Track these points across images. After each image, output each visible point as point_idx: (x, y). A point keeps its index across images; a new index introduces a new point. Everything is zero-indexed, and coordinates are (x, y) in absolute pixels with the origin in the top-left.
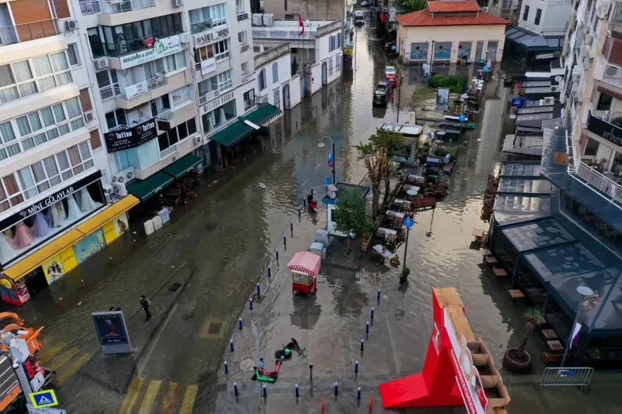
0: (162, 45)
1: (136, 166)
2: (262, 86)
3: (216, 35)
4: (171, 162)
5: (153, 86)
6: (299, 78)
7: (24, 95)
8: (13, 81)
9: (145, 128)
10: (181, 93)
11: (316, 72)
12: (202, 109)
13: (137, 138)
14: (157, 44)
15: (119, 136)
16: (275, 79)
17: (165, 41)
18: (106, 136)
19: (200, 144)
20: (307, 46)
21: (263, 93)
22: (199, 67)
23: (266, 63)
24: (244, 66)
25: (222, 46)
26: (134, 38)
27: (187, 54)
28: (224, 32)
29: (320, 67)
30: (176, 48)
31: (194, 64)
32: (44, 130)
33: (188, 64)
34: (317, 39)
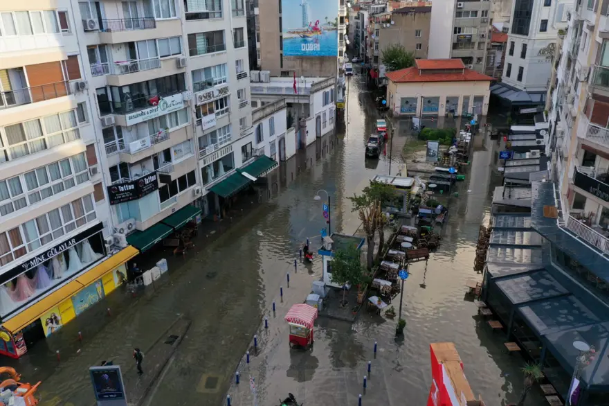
0: (165, 103)
1: (137, 218)
2: (259, 139)
3: (216, 93)
4: (171, 213)
5: (156, 141)
6: (294, 131)
7: (34, 152)
8: (25, 139)
9: (147, 181)
10: (183, 147)
11: (310, 125)
12: (202, 161)
13: (139, 191)
14: (161, 102)
15: (122, 189)
16: (272, 133)
17: (168, 99)
18: (109, 189)
19: (199, 195)
20: (302, 101)
21: (260, 145)
22: (200, 122)
23: (263, 118)
24: (242, 121)
25: (222, 103)
26: (140, 97)
27: (189, 111)
28: (224, 90)
29: (314, 121)
30: (178, 106)
31: (196, 119)
32: (51, 184)
33: (190, 120)
34: (312, 95)
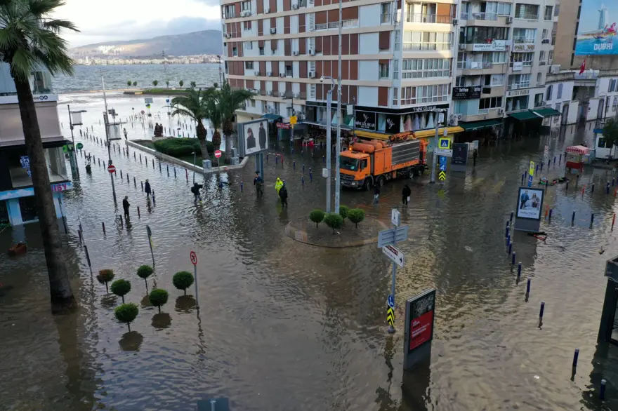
0: (495, 43)
1: (465, 113)
2: (548, 98)
3: (526, 48)
4: (483, 119)
5: (484, 67)
6: (578, 103)
7: (431, 49)
8: (429, 41)
9: (476, 90)
10: (497, 77)
11: (594, 104)
12: (508, 93)
13: (470, 95)
14: (493, 42)
15: (461, 90)
16: (559, 97)
17: (498, 42)
18: (454, 89)
19: (501, 116)
20: (588, 85)
21: (548, 103)
22: (512, 65)
23: (554, 81)
24: (539, 74)
25: (530, 55)
26: (487, 34)
27: (507, 54)
28: (532, 47)
29: (597, 102)
30: (501, 48)
31: (510, 62)
33: (506, 61)
34: (598, 79)
